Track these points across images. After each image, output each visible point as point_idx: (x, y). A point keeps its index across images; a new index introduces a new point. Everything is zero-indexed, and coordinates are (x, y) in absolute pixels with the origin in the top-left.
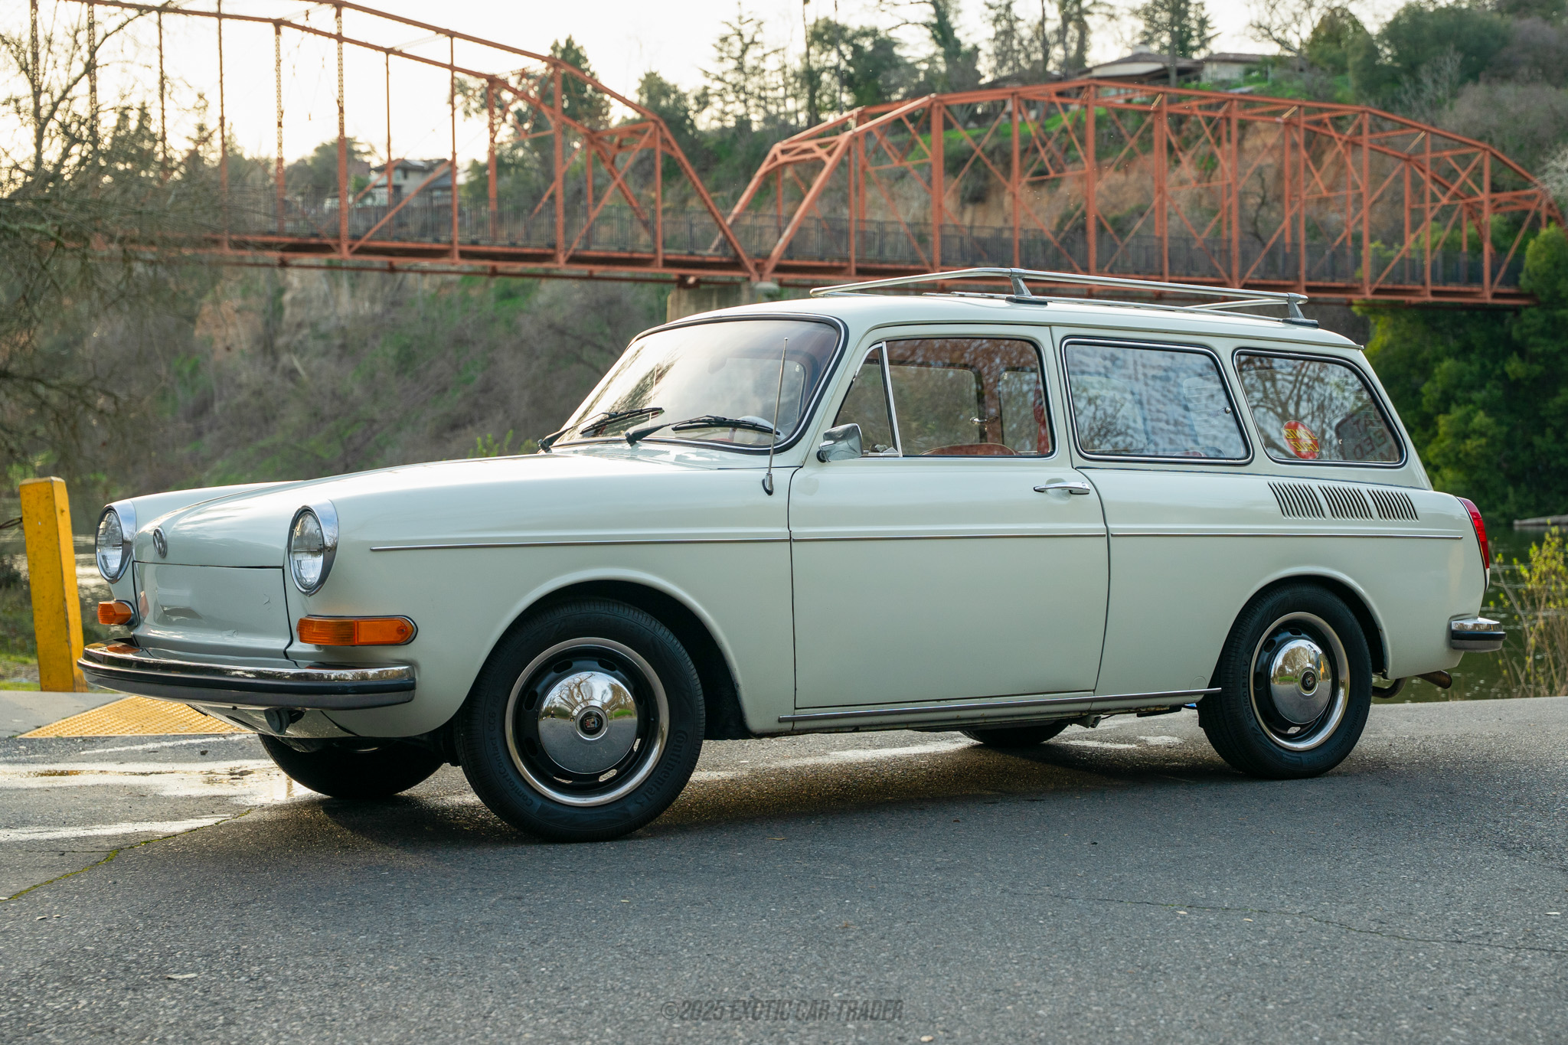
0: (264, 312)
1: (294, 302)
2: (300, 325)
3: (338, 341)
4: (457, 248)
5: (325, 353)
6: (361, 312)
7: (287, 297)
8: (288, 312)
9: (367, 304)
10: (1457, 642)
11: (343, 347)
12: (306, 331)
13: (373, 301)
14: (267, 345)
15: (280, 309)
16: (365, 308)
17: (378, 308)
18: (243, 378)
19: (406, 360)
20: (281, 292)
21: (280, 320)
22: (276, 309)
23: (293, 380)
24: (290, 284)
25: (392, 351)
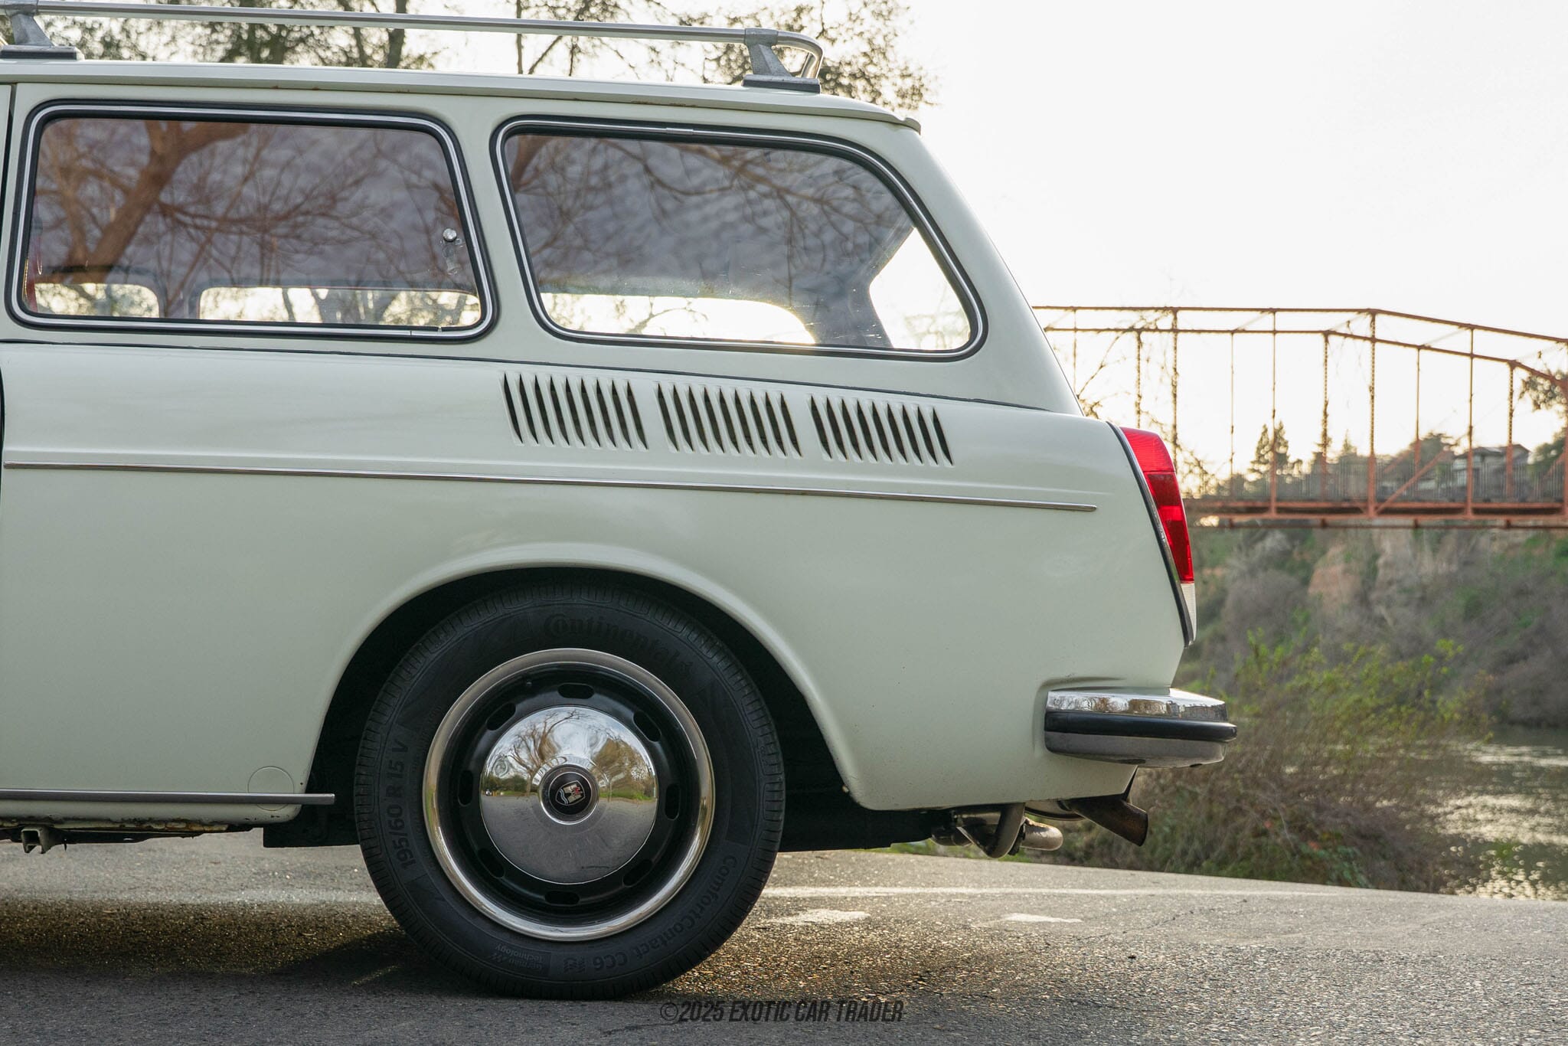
0: (1361, 573)
1: (1387, 565)
2: (1390, 583)
3: (1418, 595)
4: (1470, 505)
5: (1406, 605)
6: (1440, 571)
7: (1381, 561)
8: (1381, 572)
9: (1444, 565)
10: (1056, 736)
11: (1423, 599)
12: (1394, 587)
13: (1450, 562)
14: (1363, 599)
15: (1375, 570)
16: (1443, 568)
17: (1454, 568)
18: (1340, 624)
19: (1473, 610)
20: (1376, 557)
21: (1375, 578)
22: (1372, 571)
23: (1380, 626)
24: (1383, 551)
25: (1462, 602)
